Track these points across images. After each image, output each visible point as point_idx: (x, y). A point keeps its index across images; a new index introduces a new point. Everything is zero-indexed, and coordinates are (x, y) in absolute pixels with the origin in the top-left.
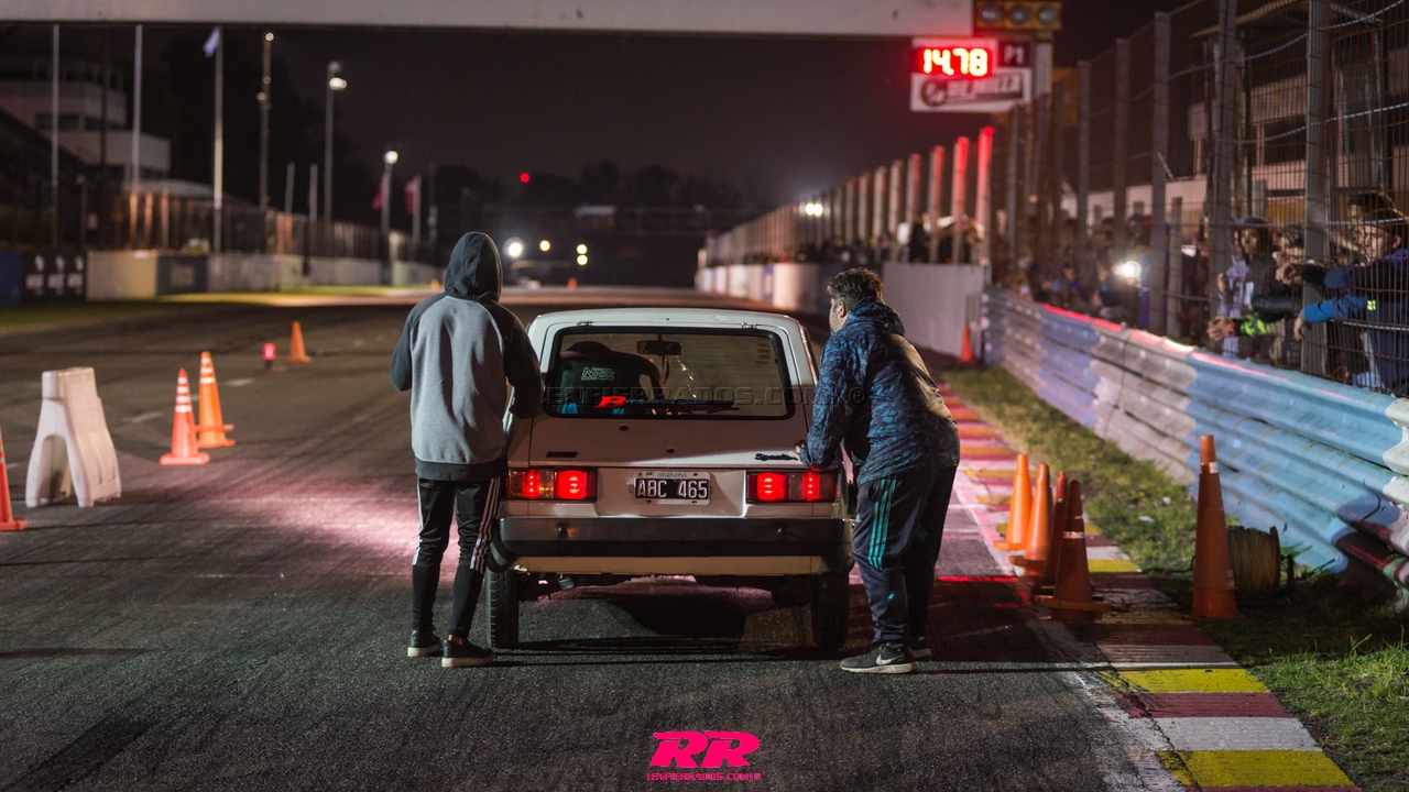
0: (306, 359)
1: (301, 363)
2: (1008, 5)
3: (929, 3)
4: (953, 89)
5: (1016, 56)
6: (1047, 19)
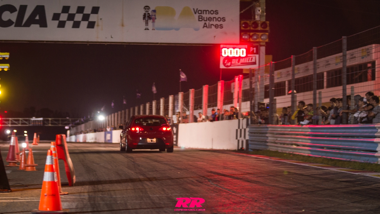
2: (251, 34)
3: (226, 33)
4: (234, 61)
5: (253, 50)
6: (264, 38)
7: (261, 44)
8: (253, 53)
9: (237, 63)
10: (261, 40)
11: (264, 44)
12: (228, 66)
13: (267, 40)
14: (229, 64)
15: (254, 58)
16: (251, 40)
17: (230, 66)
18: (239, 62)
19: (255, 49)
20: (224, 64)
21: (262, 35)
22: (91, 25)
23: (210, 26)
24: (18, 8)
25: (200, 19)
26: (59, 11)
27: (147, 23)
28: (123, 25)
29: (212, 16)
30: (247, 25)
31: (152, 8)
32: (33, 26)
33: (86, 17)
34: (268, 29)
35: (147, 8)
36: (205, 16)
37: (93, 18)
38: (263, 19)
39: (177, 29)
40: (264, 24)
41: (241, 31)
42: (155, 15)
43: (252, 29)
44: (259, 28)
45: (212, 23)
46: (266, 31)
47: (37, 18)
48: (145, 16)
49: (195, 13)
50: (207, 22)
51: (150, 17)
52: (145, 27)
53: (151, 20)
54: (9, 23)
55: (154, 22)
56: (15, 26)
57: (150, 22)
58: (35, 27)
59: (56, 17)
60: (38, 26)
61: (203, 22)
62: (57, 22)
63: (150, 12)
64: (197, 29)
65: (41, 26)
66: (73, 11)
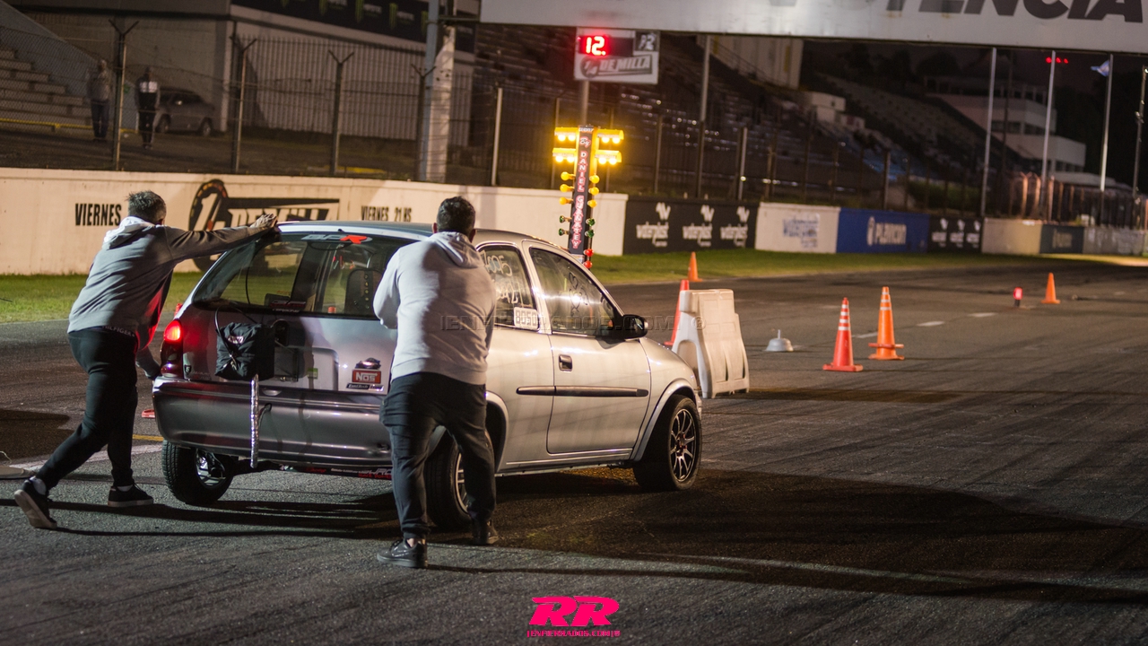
0: (1058, 302)
1: (1053, 304)
54: (1056, 10)
56: (1070, 17)
58: (1114, 21)
65: (1127, 19)
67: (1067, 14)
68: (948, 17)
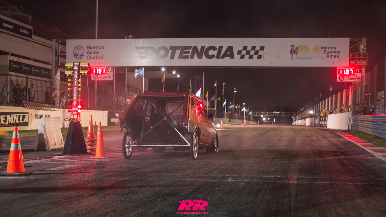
2: (356, 60)
3: (340, 60)
4: (345, 77)
5: (358, 70)
6: (364, 63)
7: (363, 66)
8: (357, 72)
9: (347, 78)
10: (362, 64)
11: (365, 66)
12: (341, 80)
13: (366, 64)
14: (342, 79)
15: (358, 75)
16: (356, 64)
17: (343, 80)
18: (348, 77)
19: (359, 70)
20: (339, 79)
21: (363, 61)
22: (260, 57)
23: (331, 56)
24: (218, 48)
25: (325, 52)
26: (241, 49)
27: (292, 55)
28: (278, 57)
29: (332, 50)
30: (354, 55)
31: (296, 47)
32: (226, 58)
33: (257, 53)
34: (367, 57)
35: (292, 46)
36: (327, 50)
37: (261, 53)
38: (365, 52)
39: (311, 59)
40: (364, 54)
41: (350, 59)
42: (297, 51)
43: (357, 57)
44: (362, 57)
45: (332, 54)
46: (366, 59)
47: (229, 53)
48: (291, 51)
49: (322, 49)
50: (329, 54)
51: (294, 52)
52: (291, 57)
53: (295, 54)
54: (212, 57)
55: (296, 54)
56: (216, 58)
57: (294, 55)
58: (227, 59)
59: (239, 52)
60: (229, 58)
61: (327, 54)
62: (240, 56)
63: (294, 49)
64: (322, 59)
65: (231, 58)
66: (249, 49)
67: (215, 57)
68: (185, 60)
